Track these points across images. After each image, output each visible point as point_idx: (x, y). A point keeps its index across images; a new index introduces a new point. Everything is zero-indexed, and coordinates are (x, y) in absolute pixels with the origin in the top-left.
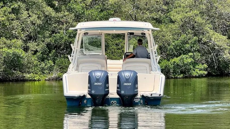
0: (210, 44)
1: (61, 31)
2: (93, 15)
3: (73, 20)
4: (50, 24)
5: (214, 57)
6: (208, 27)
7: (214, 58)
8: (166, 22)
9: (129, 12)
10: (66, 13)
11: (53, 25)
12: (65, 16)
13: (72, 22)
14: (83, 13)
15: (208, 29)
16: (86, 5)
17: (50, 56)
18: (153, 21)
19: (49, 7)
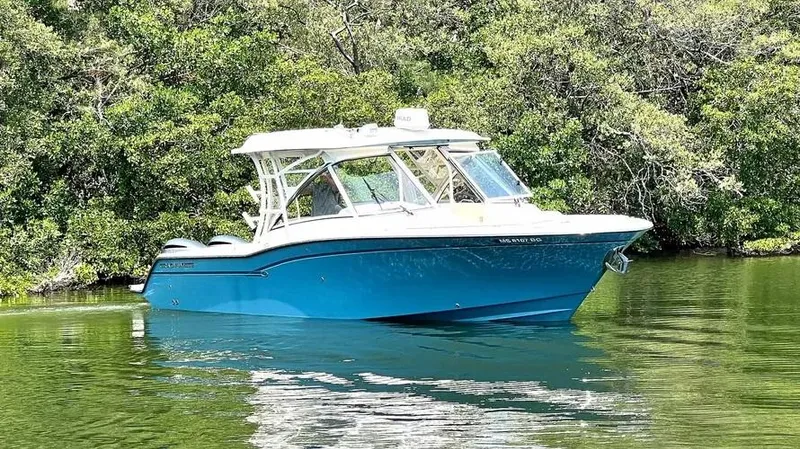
0: (627, 144)
1: (86, 108)
2: (202, 49)
3: (131, 67)
4: (45, 85)
5: (639, 191)
6: (617, 85)
7: (643, 193)
8: (468, 63)
9: (334, 34)
10: (106, 44)
11: (57, 87)
12: (99, 53)
13: (127, 75)
14: (168, 43)
15: (620, 91)
16: (177, 12)
17: (45, 203)
18: (419, 64)
19: (40, 25)
